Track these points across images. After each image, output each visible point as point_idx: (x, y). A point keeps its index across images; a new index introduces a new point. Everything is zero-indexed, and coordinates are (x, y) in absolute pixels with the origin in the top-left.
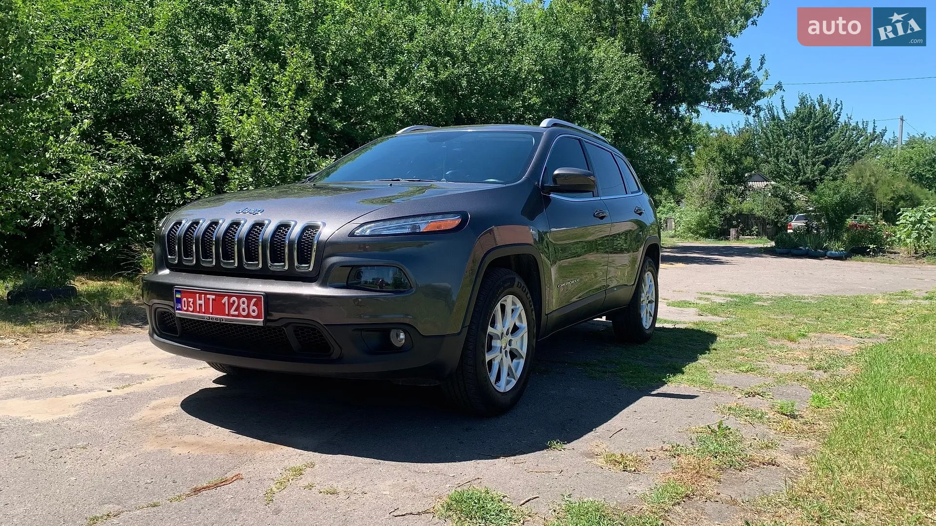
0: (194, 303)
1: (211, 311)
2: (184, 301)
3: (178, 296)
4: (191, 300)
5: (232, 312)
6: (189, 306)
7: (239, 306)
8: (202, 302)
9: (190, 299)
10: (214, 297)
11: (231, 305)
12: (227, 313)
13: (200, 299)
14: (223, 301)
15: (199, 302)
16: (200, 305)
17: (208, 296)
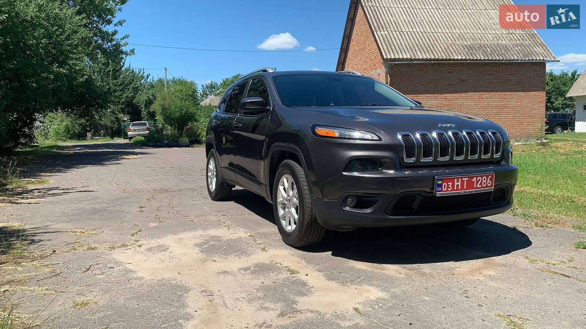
0: (453, 185)
1: (465, 188)
2: (445, 185)
3: (440, 182)
4: (451, 184)
5: (478, 186)
6: (448, 187)
7: (482, 181)
8: (459, 183)
9: (449, 183)
10: (467, 179)
11: (477, 182)
12: (475, 187)
13: (458, 182)
14: (473, 181)
15: (456, 184)
16: (458, 186)
17: (463, 179)
